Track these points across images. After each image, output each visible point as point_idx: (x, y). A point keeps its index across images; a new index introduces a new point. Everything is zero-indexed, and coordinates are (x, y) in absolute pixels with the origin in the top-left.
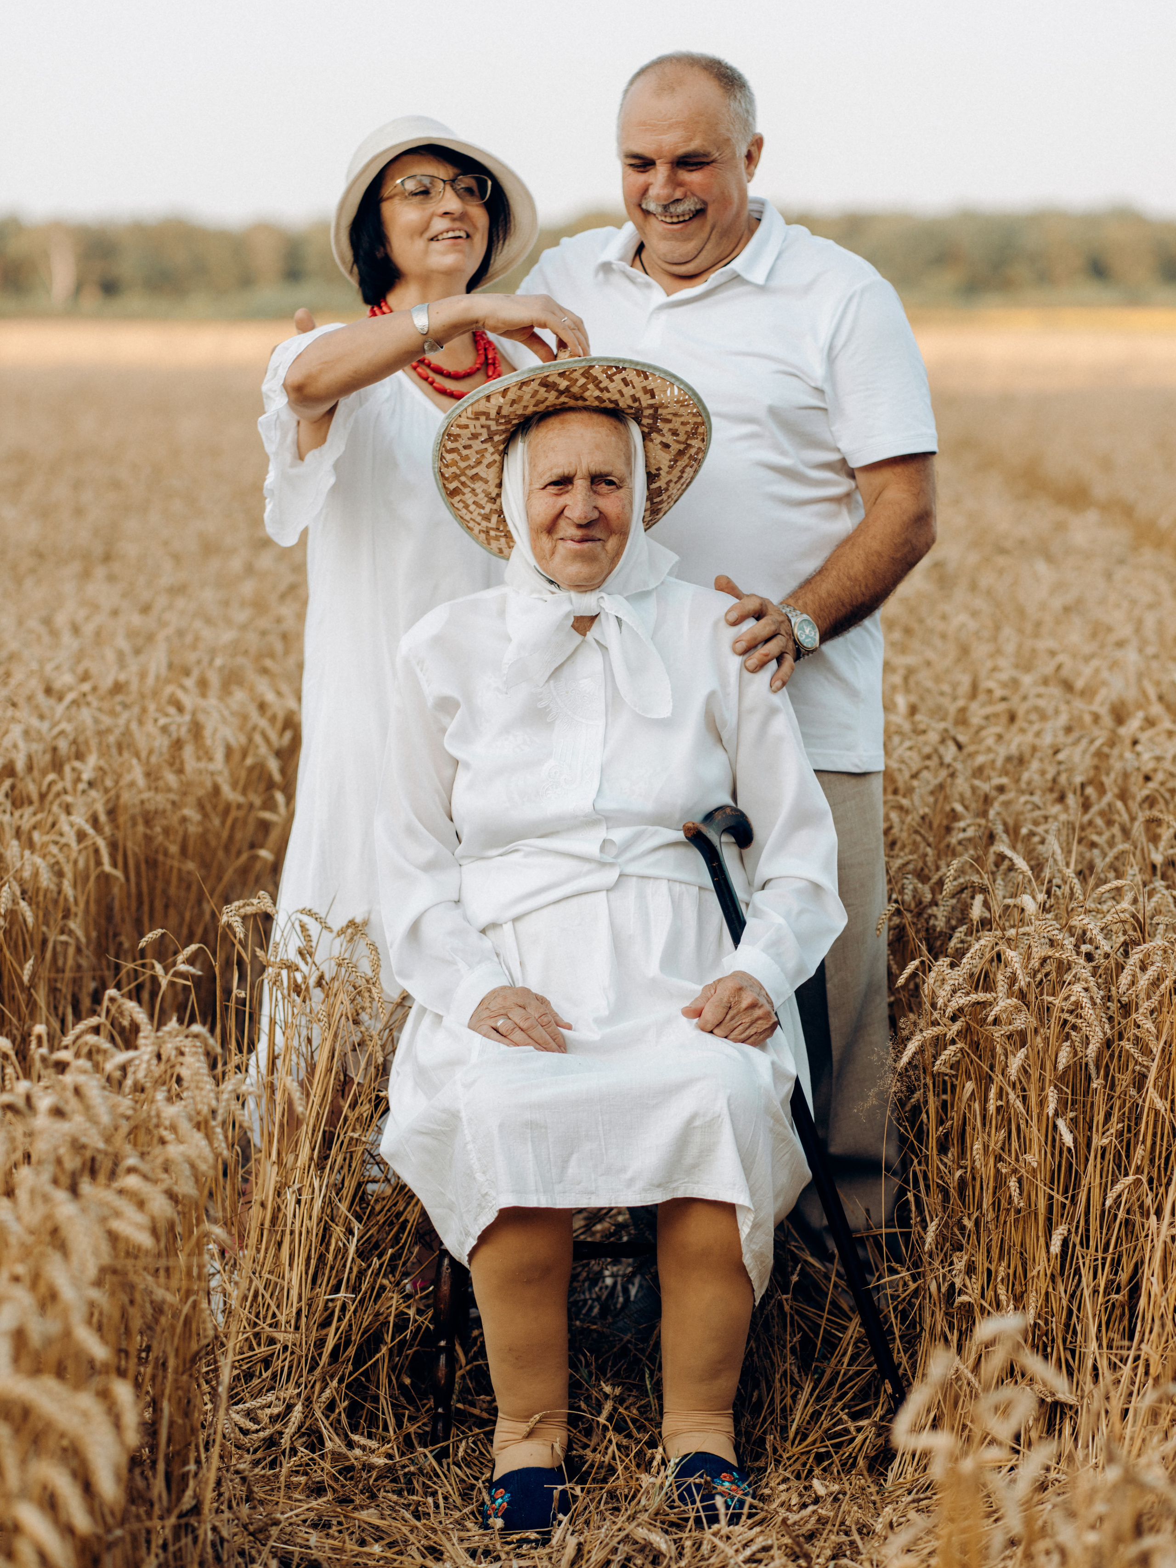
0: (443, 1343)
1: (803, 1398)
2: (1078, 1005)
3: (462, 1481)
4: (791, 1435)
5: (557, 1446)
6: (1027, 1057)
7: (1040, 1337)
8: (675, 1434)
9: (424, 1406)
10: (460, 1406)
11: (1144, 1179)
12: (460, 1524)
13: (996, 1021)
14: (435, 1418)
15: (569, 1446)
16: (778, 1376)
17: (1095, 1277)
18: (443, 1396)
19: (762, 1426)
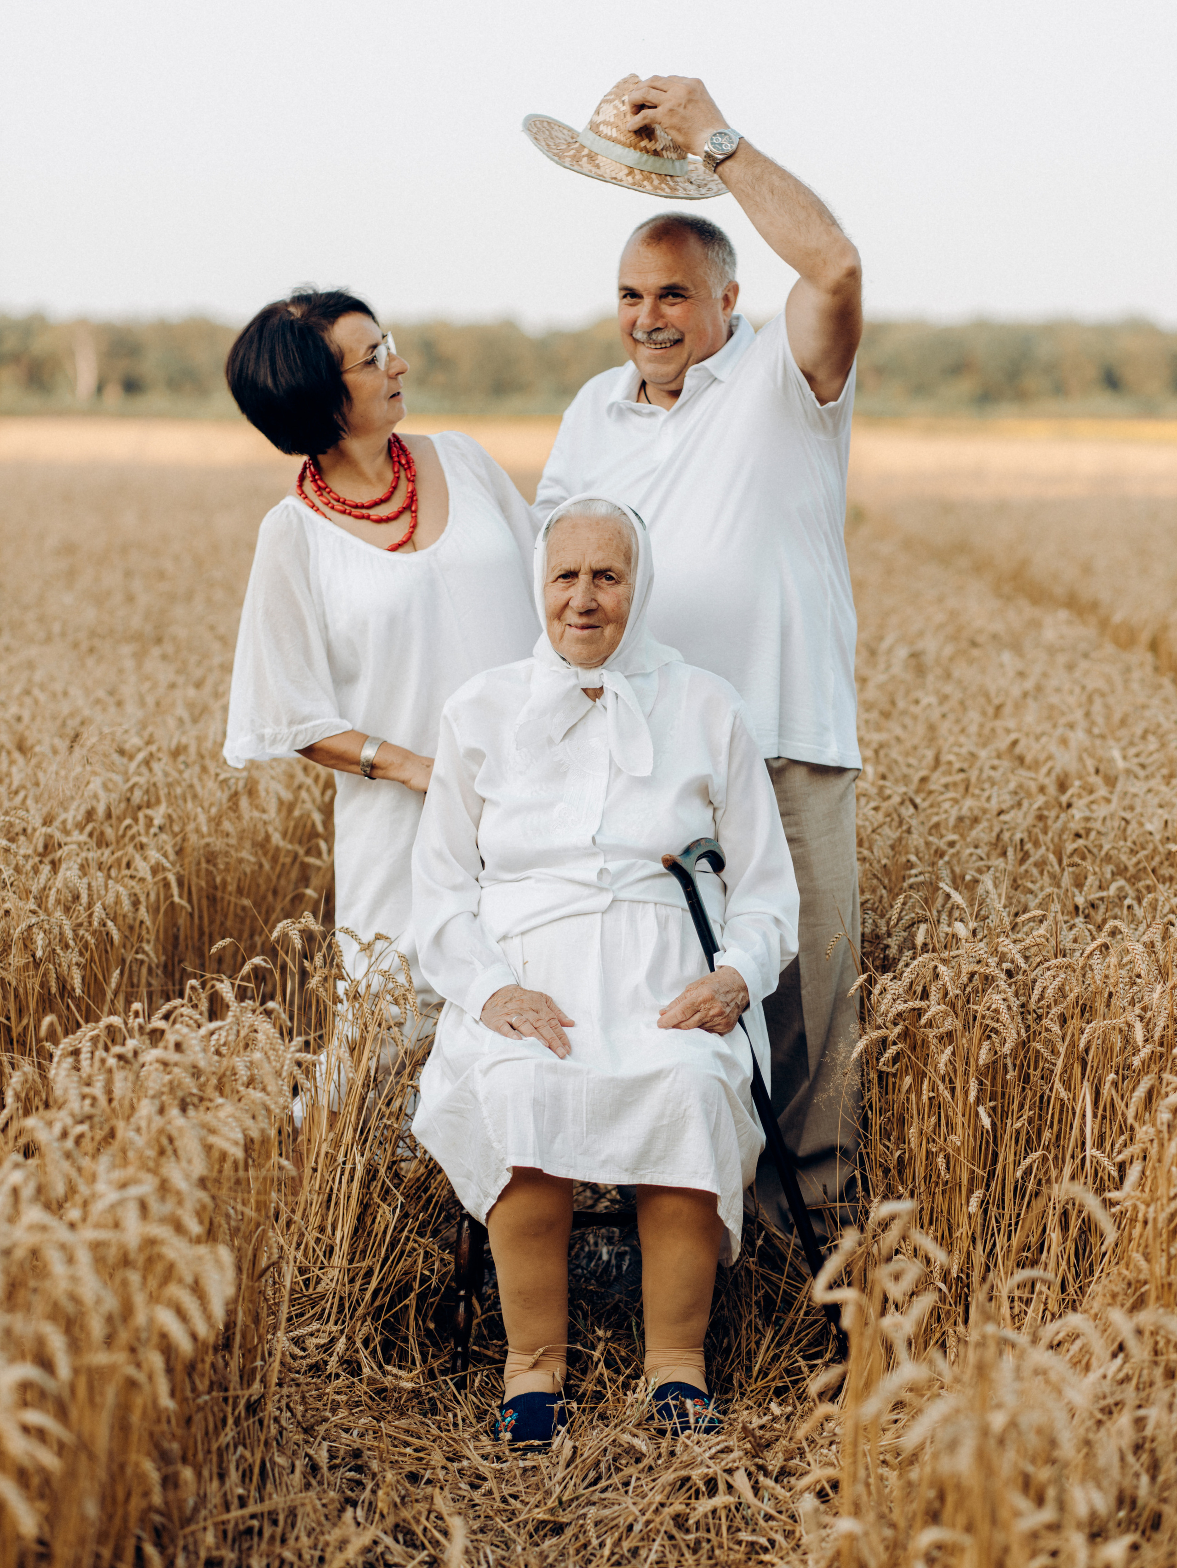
0: (462, 1293)
1: (765, 1343)
2: (996, 1011)
3: (478, 1407)
4: (755, 1374)
5: (557, 1375)
6: (953, 1054)
7: (962, 1288)
8: (656, 1368)
9: (446, 1347)
10: (475, 1348)
11: (1051, 1157)
12: (476, 1437)
13: (930, 1024)
14: (454, 1356)
15: (568, 1377)
16: (744, 1325)
17: (1009, 1239)
18: (462, 1338)
19: (730, 1366)
